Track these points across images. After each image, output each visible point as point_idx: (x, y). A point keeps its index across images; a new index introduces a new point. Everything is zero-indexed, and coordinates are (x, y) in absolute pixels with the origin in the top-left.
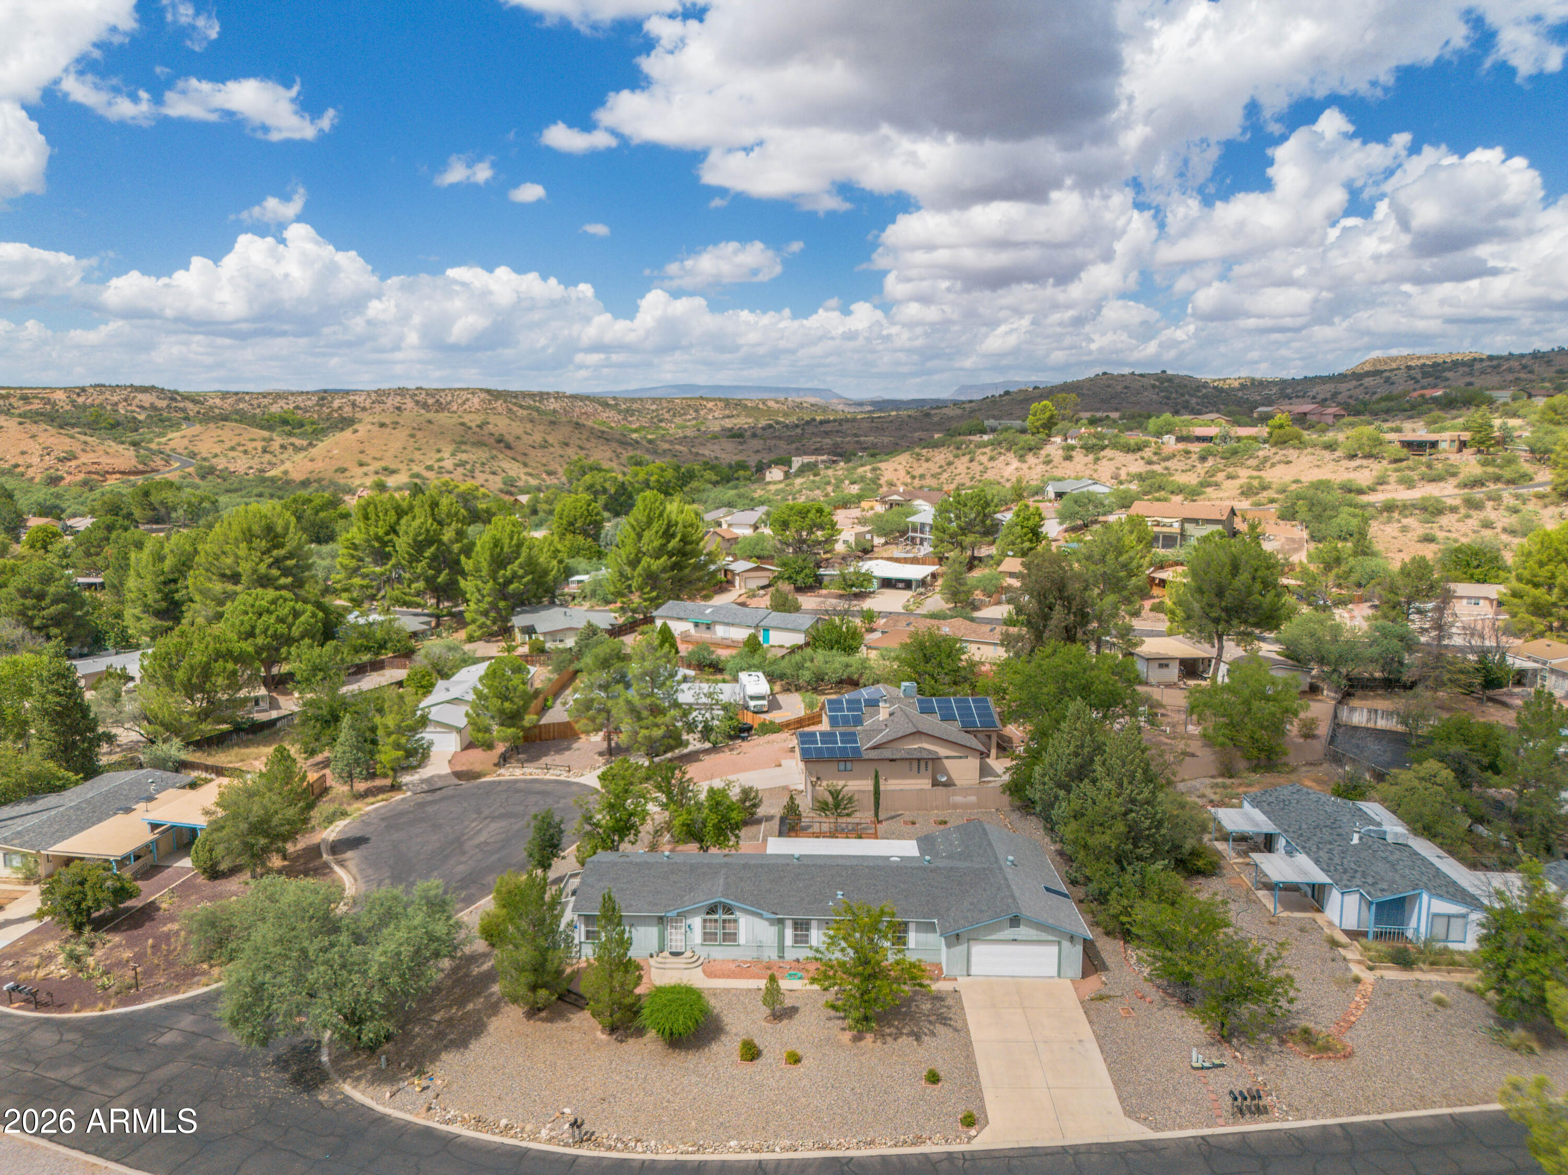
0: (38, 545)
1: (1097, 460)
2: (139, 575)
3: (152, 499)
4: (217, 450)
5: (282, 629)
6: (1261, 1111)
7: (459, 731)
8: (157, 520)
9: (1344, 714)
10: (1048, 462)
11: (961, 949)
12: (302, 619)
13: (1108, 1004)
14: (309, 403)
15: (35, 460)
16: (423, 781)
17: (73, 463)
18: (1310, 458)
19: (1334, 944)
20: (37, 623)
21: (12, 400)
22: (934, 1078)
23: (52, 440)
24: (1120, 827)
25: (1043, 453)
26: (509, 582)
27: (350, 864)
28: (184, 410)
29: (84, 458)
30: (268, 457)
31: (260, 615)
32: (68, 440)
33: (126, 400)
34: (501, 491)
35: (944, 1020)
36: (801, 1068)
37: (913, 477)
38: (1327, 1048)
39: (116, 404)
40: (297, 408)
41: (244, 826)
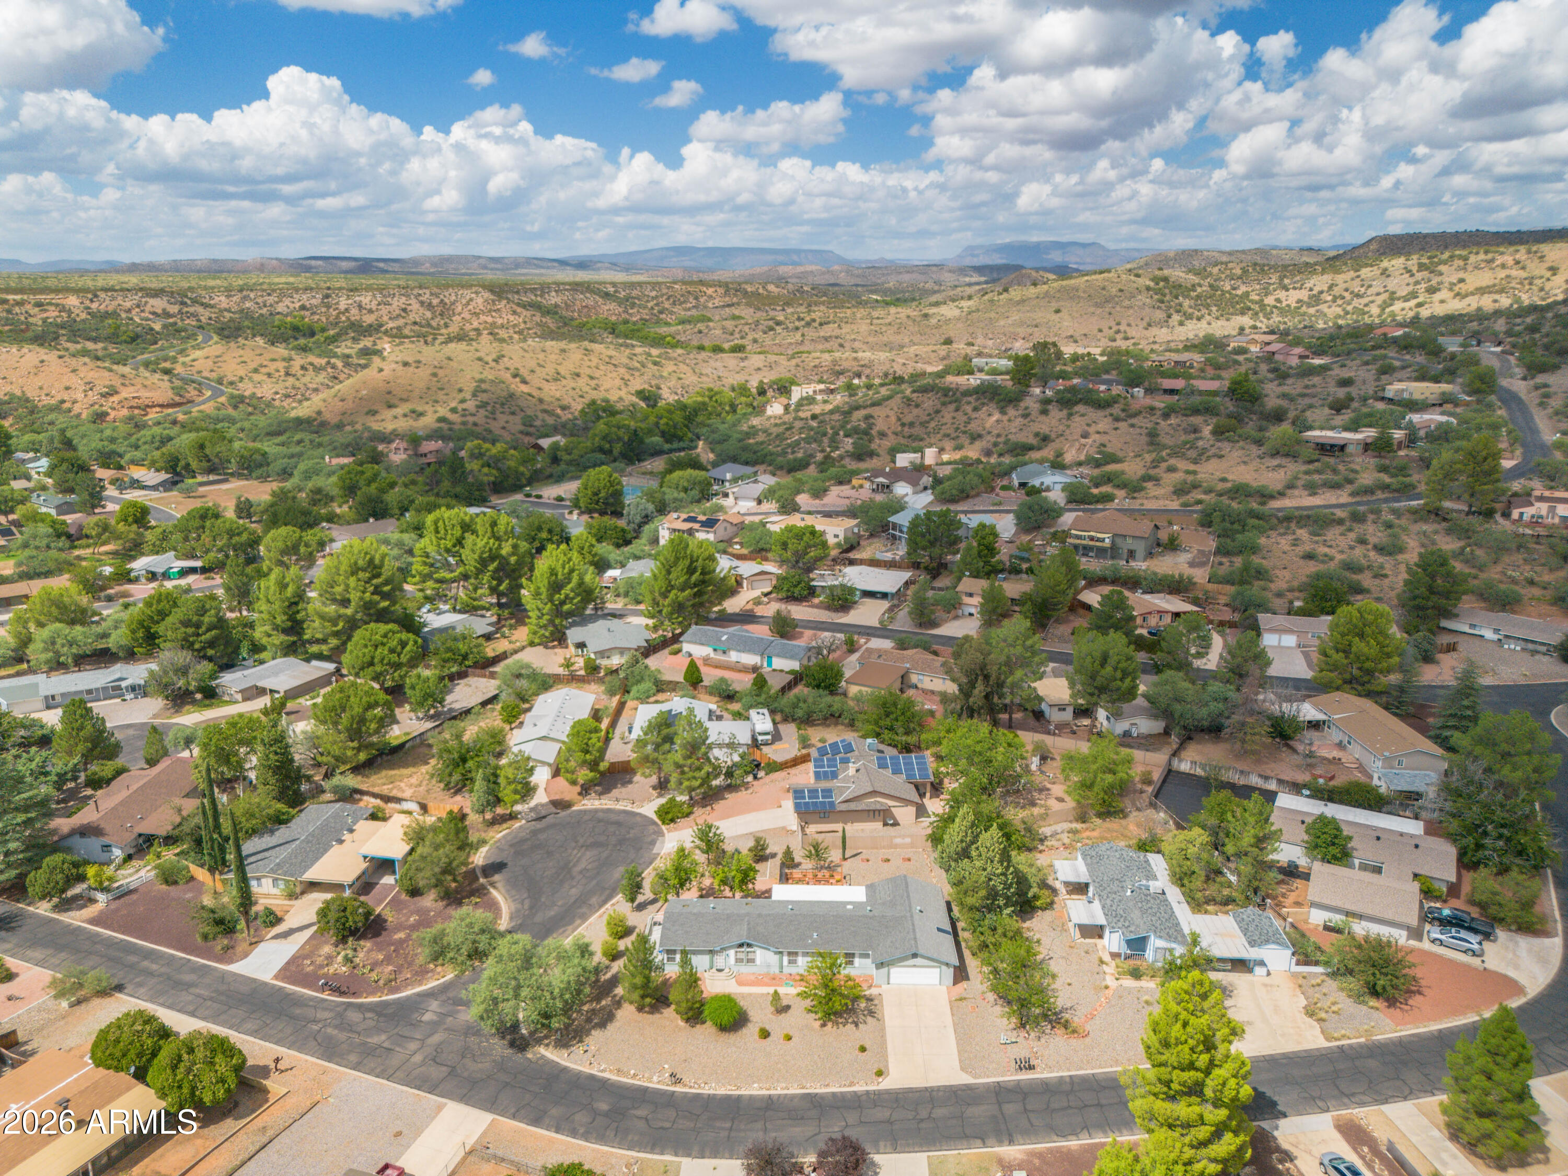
0: (130, 519)
1: (1070, 415)
2: (268, 601)
3: (207, 451)
4: (242, 373)
5: (394, 658)
6: (1031, 1068)
7: (549, 765)
8: (211, 471)
9: (1175, 763)
10: (1025, 416)
11: (884, 970)
12: (408, 648)
13: (964, 1003)
14: (314, 302)
15: (80, 396)
16: (532, 810)
17: (115, 398)
18: (1240, 453)
19: (1102, 962)
20: (197, 646)
21: (28, 307)
22: (863, 1049)
23: (91, 374)
24: (983, 893)
25: (1022, 404)
26: (563, 603)
27: (498, 885)
28: (194, 315)
29: (125, 393)
30: (291, 380)
31: (376, 647)
32: (107, 374)
33: (138, 306)
34: (521, 432)
35: (871, 1013)
36: (792, 1043)
37: (903, 425)
38: (1074, 1031)
39: (129, 311)
40: (303, 308)
41: (437, 870)
